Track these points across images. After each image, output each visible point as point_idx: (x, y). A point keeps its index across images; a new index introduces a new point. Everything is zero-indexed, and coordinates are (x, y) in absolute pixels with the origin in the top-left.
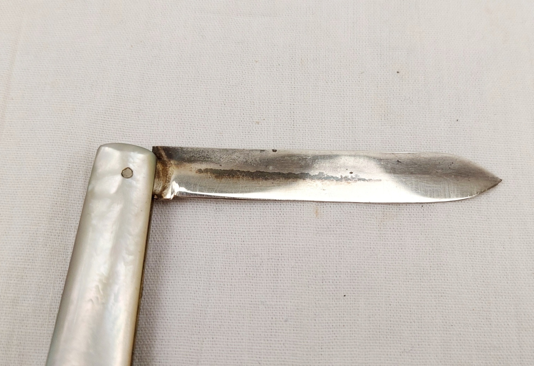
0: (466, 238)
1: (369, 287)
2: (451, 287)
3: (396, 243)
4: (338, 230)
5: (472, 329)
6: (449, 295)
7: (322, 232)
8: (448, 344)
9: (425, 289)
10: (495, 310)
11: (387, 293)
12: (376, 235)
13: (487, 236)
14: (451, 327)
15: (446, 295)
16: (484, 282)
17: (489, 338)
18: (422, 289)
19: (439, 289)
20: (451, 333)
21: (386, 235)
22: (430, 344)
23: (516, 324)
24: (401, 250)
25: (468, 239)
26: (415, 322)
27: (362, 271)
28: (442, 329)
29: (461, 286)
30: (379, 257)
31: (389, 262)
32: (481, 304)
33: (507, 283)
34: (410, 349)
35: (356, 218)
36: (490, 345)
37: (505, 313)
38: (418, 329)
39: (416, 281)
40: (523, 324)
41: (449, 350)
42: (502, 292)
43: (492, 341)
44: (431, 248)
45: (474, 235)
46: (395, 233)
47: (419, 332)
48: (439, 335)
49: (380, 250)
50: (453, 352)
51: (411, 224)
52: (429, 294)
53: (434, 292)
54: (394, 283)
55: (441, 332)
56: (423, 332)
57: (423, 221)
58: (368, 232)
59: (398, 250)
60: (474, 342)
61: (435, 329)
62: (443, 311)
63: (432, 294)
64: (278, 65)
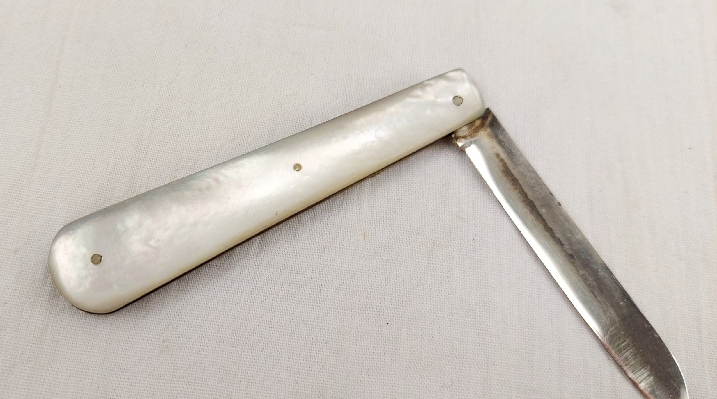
0: (514, 276)
1: (414, 317)
2: (495, 325)
3: (443, 275)
4: (385, 255)
5: (513, 369)
6: (493, 334)
7: (369, 257)
8: (489, 383)
9: (469, 325)
10: (539, 353)
11: (431, 325)
12: (424, 264)
13: (535, 277)
14: (492, 366)
15: (490, 333)
16: (529, 323)
17: (530, 381)
18: (466, 324)
19: (483, 326)
20: (492, 372)
21: (435, 266)
22: (470, 381)
23: (558, 369)
24: (448, 283)
25: (516, 278)
26: (456, 357)
27: (407, 300)
28: (484, 367)
29: (506, 325)
30: (425, 287)
31: (435, 294)
32: (524, 346)
33: (552, 327)
34: (449, 384)
35: (405, 245)
36: (530, 388)
37: (548, 357)
38: (459, 364)
39: (461, 315)
40: (565, 370)
41: (488, 388)
42: (546, 336)
43: (532, 384)
44: (478, 284)
45: (522, 275)
46: (444, 264)
47: (460, 368)
48: (480, 373)
49: (427, 280)
50: (493, 392)
51: (461, 256)
52: (473, 331)
53: (478, 328)
54: (438, 315)
55: (482, 370)
56: (464, 369)
57: (473, 255)
58: (416, 260)
59: (445, 282)
60: (514, 383)
61: (476, 366)
62: (486, 349)
63: (476, 331)
64: (333, 80)
